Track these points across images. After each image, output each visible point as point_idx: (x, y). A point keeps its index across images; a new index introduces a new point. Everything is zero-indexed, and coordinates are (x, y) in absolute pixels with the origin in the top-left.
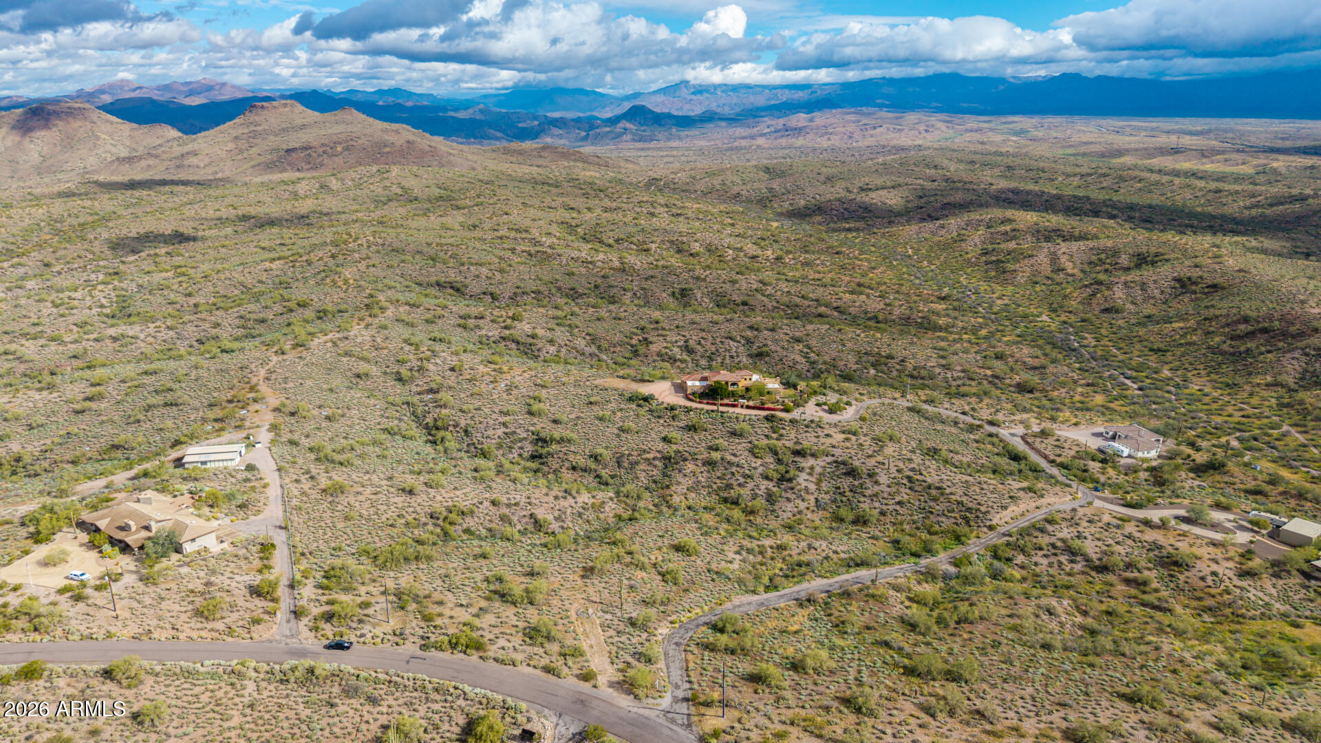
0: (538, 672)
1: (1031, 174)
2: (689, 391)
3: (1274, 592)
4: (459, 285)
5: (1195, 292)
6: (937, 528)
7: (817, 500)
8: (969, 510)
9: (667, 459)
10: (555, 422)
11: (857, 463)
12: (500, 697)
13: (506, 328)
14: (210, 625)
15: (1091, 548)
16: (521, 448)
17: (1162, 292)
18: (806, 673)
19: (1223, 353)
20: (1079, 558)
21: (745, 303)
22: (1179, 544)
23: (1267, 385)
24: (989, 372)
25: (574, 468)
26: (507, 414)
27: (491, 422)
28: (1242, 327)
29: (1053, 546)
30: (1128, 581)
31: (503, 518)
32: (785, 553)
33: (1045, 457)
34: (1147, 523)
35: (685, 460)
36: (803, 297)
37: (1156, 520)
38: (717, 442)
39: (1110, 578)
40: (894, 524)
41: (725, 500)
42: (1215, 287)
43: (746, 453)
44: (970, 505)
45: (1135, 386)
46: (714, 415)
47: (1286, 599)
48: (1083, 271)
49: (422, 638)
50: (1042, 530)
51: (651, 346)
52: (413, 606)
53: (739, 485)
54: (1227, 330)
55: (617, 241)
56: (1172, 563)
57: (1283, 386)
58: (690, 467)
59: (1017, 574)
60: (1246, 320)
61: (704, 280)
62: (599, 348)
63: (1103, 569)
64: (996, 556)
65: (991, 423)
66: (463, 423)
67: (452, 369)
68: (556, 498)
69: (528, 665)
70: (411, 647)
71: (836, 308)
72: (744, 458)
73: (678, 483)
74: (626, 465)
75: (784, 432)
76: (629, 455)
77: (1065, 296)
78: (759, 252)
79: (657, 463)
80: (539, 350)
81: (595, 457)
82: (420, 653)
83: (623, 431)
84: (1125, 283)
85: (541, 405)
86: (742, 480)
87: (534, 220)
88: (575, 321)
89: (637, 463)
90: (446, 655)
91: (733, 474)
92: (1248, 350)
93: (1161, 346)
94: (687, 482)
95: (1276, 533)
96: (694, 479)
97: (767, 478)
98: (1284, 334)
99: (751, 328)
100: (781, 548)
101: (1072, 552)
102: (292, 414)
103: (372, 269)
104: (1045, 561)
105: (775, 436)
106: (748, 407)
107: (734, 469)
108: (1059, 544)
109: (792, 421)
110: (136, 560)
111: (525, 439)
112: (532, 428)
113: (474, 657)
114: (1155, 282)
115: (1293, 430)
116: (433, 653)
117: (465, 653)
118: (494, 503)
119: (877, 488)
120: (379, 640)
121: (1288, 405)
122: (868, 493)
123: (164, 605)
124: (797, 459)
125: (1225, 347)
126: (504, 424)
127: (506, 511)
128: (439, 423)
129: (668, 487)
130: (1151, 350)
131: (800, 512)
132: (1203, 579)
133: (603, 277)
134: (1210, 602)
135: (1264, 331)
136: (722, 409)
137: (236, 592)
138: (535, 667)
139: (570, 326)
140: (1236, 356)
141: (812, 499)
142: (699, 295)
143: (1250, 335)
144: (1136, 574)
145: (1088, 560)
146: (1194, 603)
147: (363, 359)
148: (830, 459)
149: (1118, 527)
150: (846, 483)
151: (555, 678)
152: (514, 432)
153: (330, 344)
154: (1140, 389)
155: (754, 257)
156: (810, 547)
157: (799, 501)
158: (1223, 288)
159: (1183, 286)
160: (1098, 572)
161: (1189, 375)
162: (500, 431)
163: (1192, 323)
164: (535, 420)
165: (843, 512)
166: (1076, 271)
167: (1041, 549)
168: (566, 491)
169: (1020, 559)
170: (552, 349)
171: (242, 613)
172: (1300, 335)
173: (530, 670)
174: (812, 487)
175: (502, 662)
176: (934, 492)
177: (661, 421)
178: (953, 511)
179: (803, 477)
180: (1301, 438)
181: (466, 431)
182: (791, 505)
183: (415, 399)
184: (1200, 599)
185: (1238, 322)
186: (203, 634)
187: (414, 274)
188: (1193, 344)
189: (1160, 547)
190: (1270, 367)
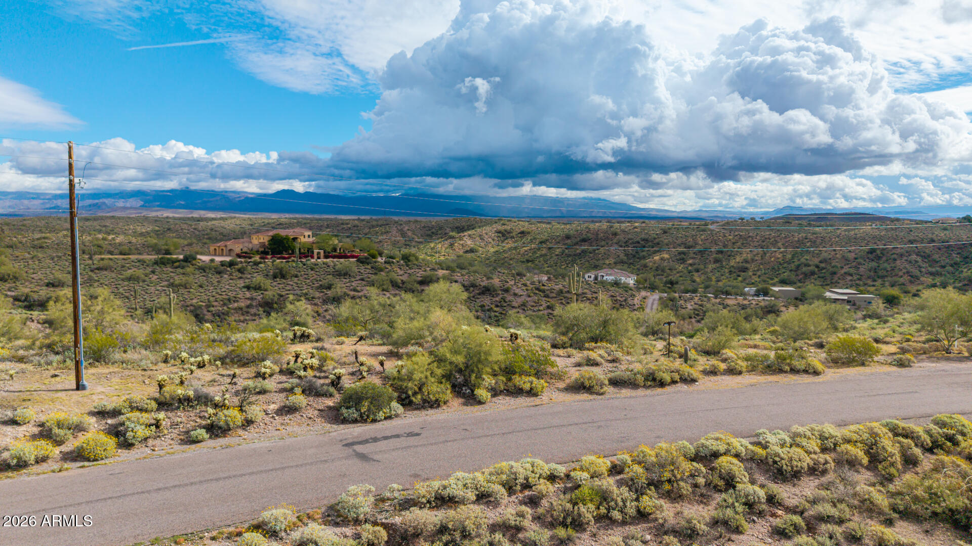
2: (238, 251)
5: (513, 237)
10: (51, 285)
11: (484, 284)
28: (568, 241)
38: (323, 282)
46: (293, 264)
54: (560, 245)
77: (433, 248)
79: (253, 311)
89: (226, 314)
90: (459, 412)
98: (598, 240)
114: (486, 234)
119: (519, 300)
125: (567, 252)
135: (584, 240)
143: (578, 244)
158: (529, 233)
163: (533, 246)
172: (607, 238)
177: (227, 276)
185: (563, 239)
190: (607, 256)
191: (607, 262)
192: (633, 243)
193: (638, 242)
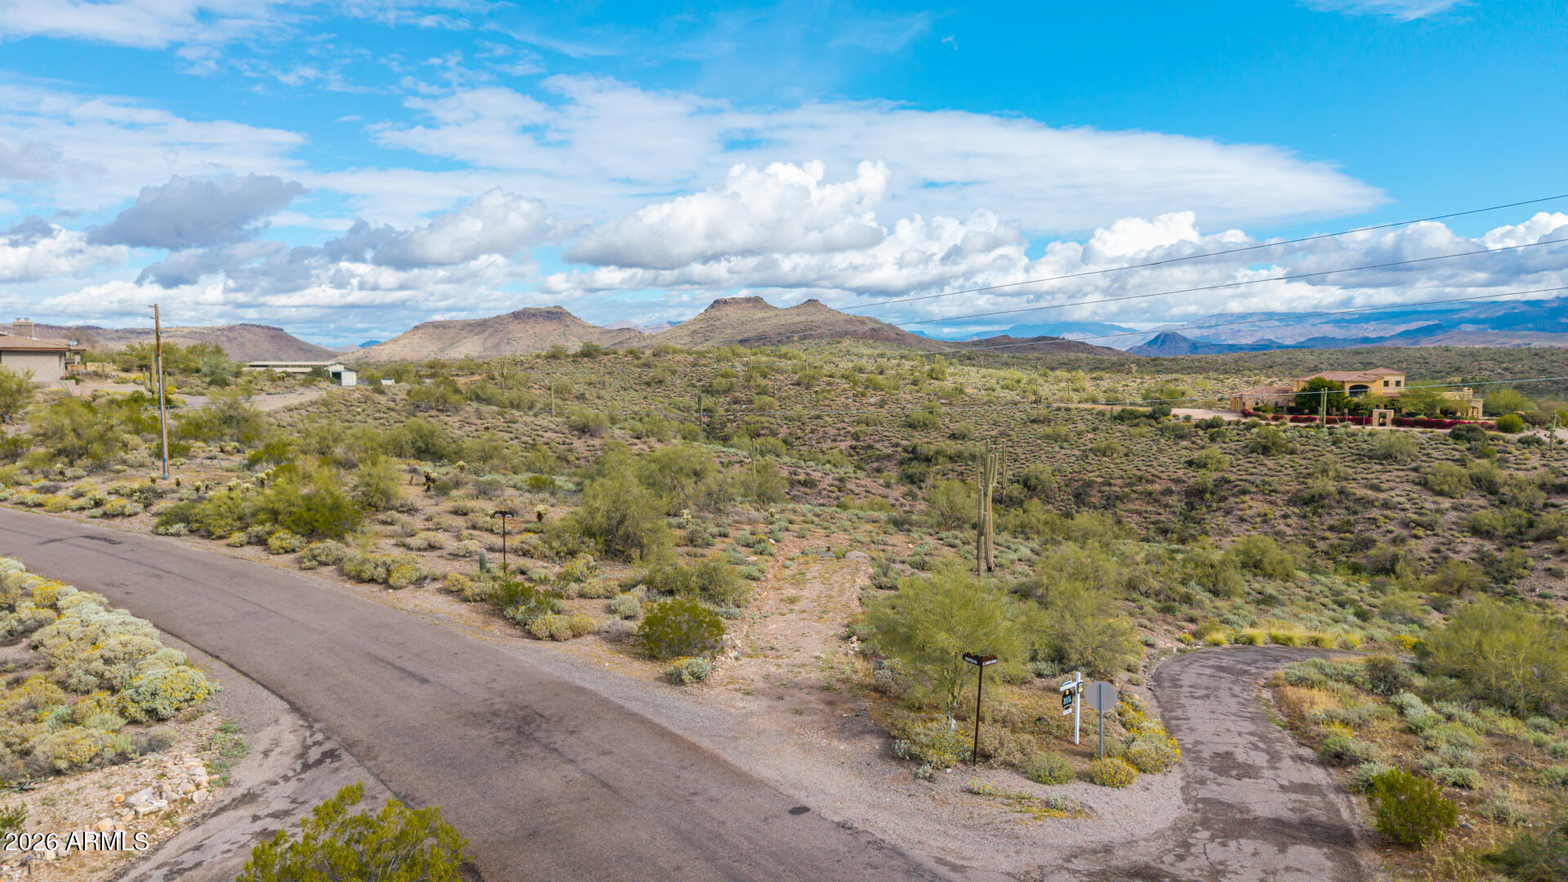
9: (1196, 494)
10: (954, 437)
27: (832, 432)
35: (1241, 493)
43: (1408, 487)
46: (1312, 432)
58: (1253, 505)
79: (1170, 500)
83: (1095, 452)
86: (1399, 531)
91: (1374, 521)
97: (1476, 531)
107: (1375, 513)
109: (1525, 442)
111: (889, 457)
112: (905, 443)
164: (915, 434)
177: (1184, 443)
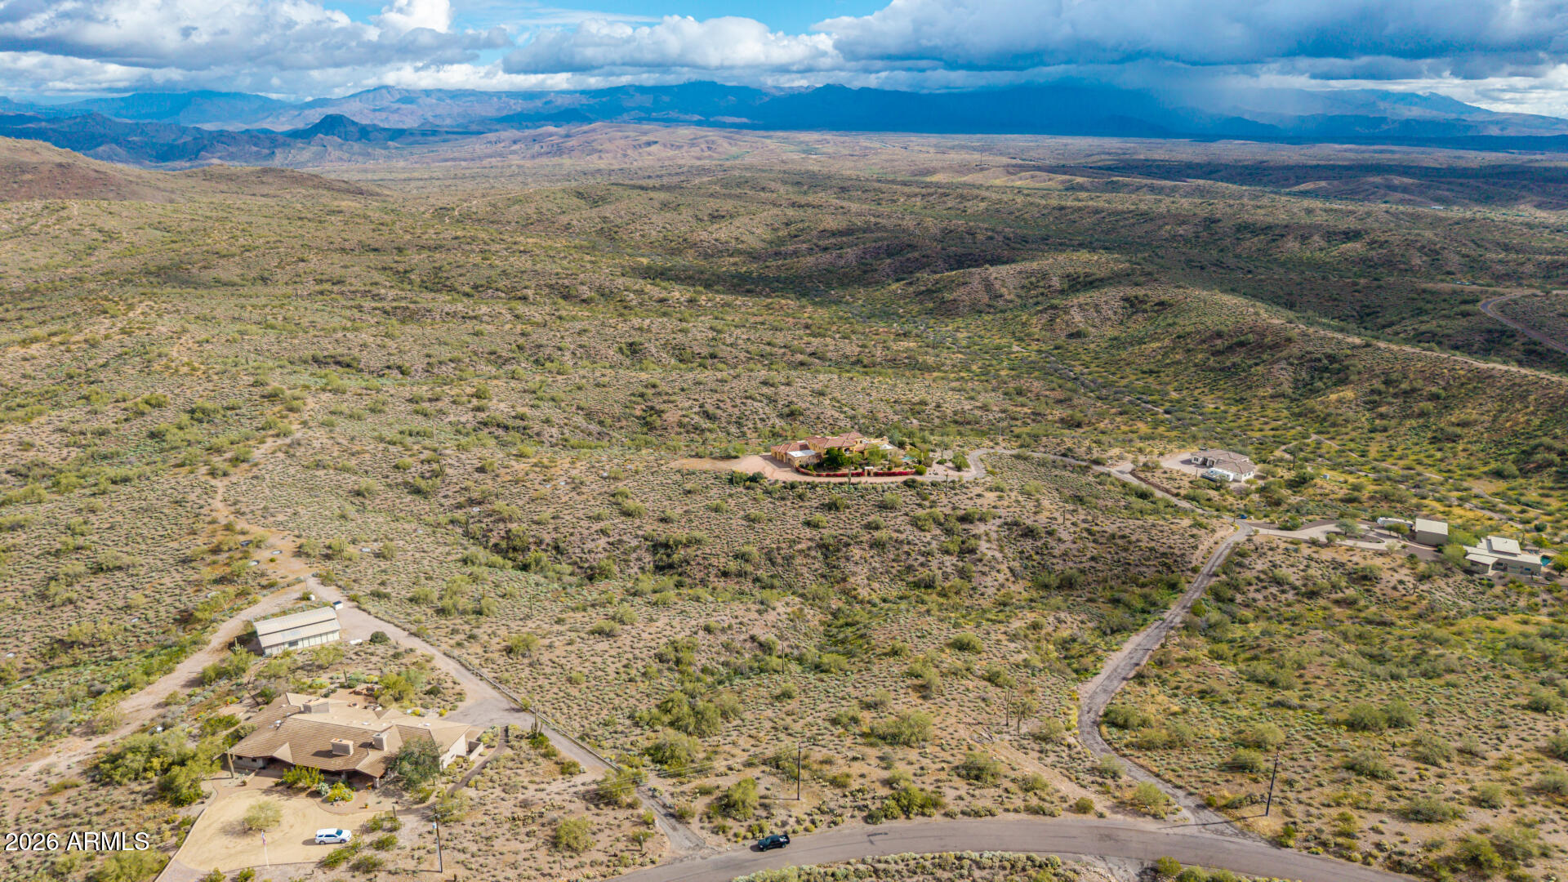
0: (1023, 816)
1: (870, 195)
2: (797, 464)
3: (1450, 590)
4: (347, 359)
5: (1145, 311)
6: (1142, 580)
7: (1011, 570)
8: (1164, 555)
9: (824, 547)
10: (664, 520)
11: (1029, 522)
12: (1023, 856)
13: (479, 409)
14: (586, 858)
15: (1292, 575)
16: (639, 559)
17: (1115, 313)
18: (1267, 751)
19: (1212, 370)
20: (1286, 587)
21: (713, 356)
22: (1355, 559)
23: (1272, 397)
24: (1026, 410)
25: (725, 574)
26: (598, 518)
27: (585, 532)
28: (1219, 342)
29: (1258, 578)
30: (1337, 602)
31: (727, 647)
32: (1043, 632)
33: (1167, 491)
34: (1314, 543)
35: (847, 545)
36: (769, 344)
37: (1323, 539)
38: (870, 519)
39: (1322, 602)
40: (1099, 583)
41: (917, 585)
42: (1161, 304)
43: (909, 527)
44: (1162, 550)
45: (1161, 410)
46: (846, 487)
47: (1464, 597)
48: (1019, 296)
49: (860, 808)
50: (1240, 565)
51: (665, 416)
52: (804, 774)
53: (922, 565)
54: (1205, 346)
55: (475, 287)
56: (1364, 578)
57: (1283, 395)
58: (856, 552)
59: (1248, 614)
60: (1219, 335)
61: (649, 330)
62: (601, 423)
63: (1313, 594)
64: (1218, 598)
65: (1097, 462)
66: (547, 539)
67: (481, 470)
68: (760, 612)
69: (1007, 810)
70: (853, 825)
71: (813, 354)
72: (909, 533)
73: (854, 574)
74: (780, 561)
75: (932, 498)
76: (779, 549)
77: (1024, 324)
78: (664, 295)
79: (813, 553)
80: (538, 434)
81: (743, 557)
82: (871, 828)
83: (753, 521)
84: (1080, 306)
85: (630, 502)
86: (922, 559)
87: (345, 267)
88: (553, 392)
89: (792, 557)
90: (901, 823)
91: (908, 554)
92: (1234, 364)
93: (1152, 367)
94: (863, 572)
95: (1413, 535)
96: (867, 566)
97: (947, 552)
98: (1262, 347)
99: (765, 383)
100: (1035, 626)
101: (1278, 582)
102: (328, 557)
103: (208, 347)
104: (1259, 596)
105: (927, 503)
106: (877, 474)
107: (906, 548)
108: (1263, 576)
109: (934, 484)
110: (386, 794)
111: (638, 547)
112: (640, 533)
113: (937, 817)
114: (1106, 302)
115: (1321, 437)
116: (885, 824)
117: (923, 814)
118: (708, 630)
119: (1063, 547)
120: (808, 824)
121: (1300, 415)
122: (1056, 552)
123: (498, 844)
124: (966, 526)
125: (1211, 362)
126: (603, 532)
127: (723, 638)
128: (517, 543)
129: (844, 580)
130: (1144, 372)
131: (1002, 586)
132: (1395, 588)
133: (523, 334)
134: (1414, 610)
135: (1242, 344)
136: (854, 480)
137: (572, 807)
138: (1016, 811)
139: (553, 399)
140: (1230, 372)
141: (1004, 567)
142: (654, 350)
143: (1230, 349)
144: (1340, 595)
145: (1295, 588)
146: (1404, 614)
147: (345, 469)
148: (998, 522)
149: (1296, 551)
150: (1028, 545)
151: (1048, 819)
152: (620, 541)
153: (281, 455)
154: (1167, 412)
155: (662, 301)
156: (1060, 621)
157: (994, 573)
158: (1171, 305)
159: (1132, 306)
160: (1309, 598)
161: (1196, 393)
162: (603, 542)
163: (1167, 342)
164: (637, 522)
165: (1044, 577)
166: (1012, 297)
167: (1250, 584)
168: (762, 603)
169: (1239, 598)
170: (554, 431)
171: (607, 832)
172: (1275, 346)
173: (1012, 816)
174: (999, 555)
175: (977, 814)
176: (1120, 542)
177: (789, 503)
178: (1148, 559)
179: (983, 546)
180: (1334, 445)
181: (557, 548)
182: (989, 579)
183: (459, 515)
184: (1406, 608)
185: (1211, 338)
186: (588, 871)
187: (275, 349)
188: (1179, 362)
189: (1343, 565)
190: (1265, 380)
191: (1261, 393)
192: (1311, 360)
193: (1320, 360)
